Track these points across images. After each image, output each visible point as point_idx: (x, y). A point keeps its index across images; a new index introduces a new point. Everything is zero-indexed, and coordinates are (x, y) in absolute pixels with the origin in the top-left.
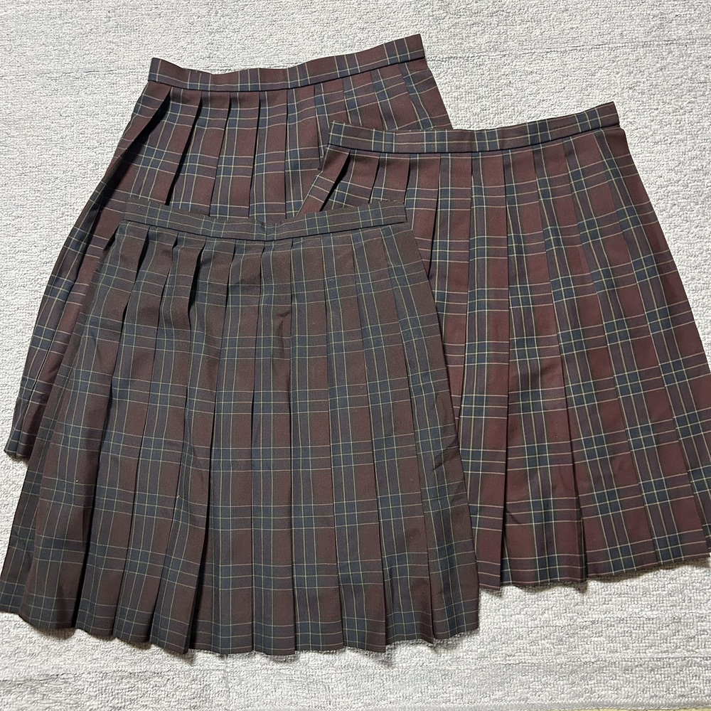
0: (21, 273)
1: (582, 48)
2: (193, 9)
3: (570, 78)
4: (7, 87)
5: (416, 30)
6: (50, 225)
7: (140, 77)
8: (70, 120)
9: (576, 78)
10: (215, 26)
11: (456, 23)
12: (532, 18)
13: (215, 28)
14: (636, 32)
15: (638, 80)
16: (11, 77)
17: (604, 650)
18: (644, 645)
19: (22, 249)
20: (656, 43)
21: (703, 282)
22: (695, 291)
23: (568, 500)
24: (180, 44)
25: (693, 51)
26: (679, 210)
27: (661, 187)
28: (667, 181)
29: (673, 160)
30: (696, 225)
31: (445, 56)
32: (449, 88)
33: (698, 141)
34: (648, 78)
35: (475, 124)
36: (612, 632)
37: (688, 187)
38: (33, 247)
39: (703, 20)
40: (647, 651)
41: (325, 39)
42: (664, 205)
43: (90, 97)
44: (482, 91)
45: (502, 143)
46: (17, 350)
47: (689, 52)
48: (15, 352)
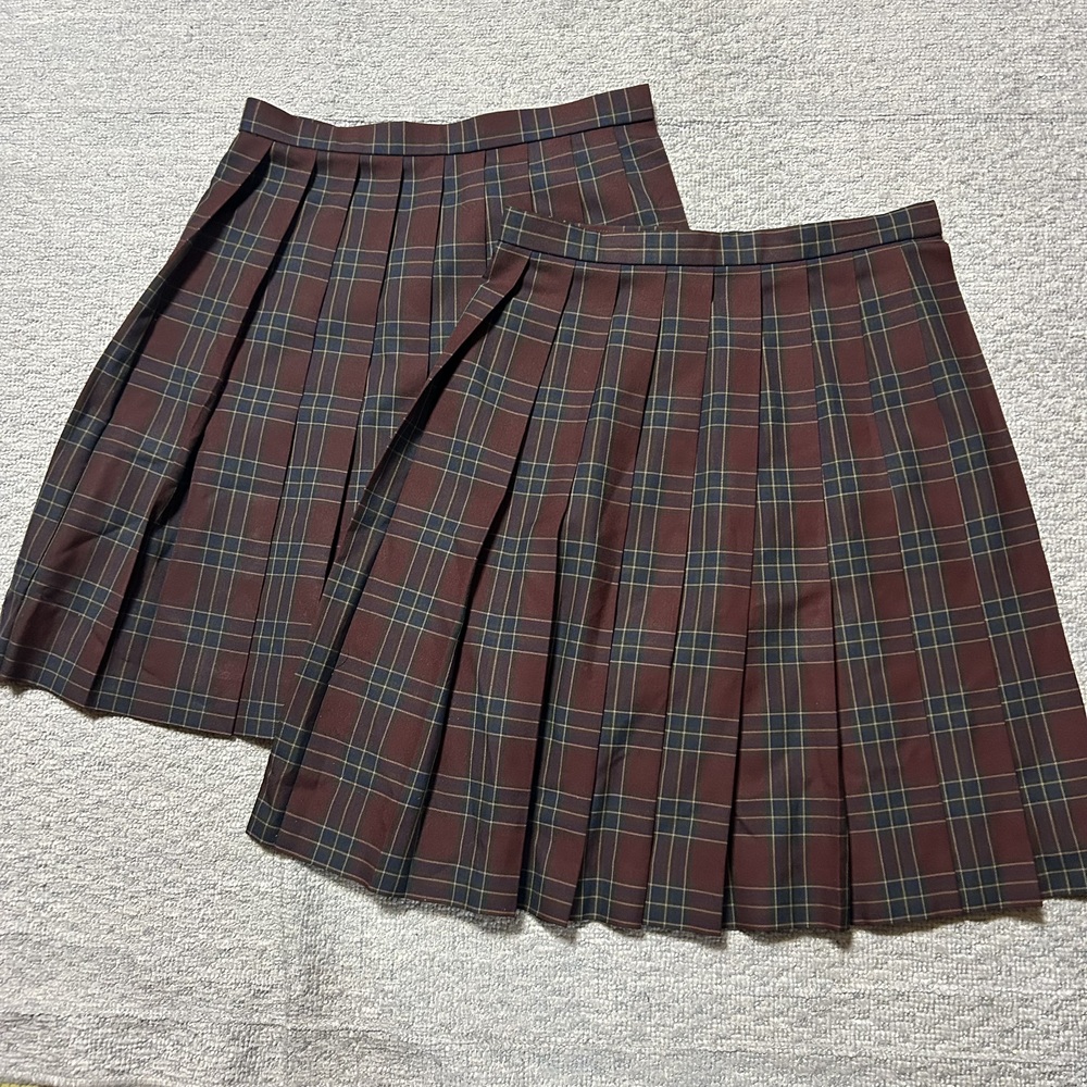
0: (29, 403)
1: (892, 118)
2: (316, 30)
3: (872, 162)
4: (33, 128)
5: (645, 78)
6: (79, 335)
7: (229, 125)
8: (121, 183)
9: (881, 162)
10: (346, 56)
11: (705, 71)
12: (819, 70)
13: (346, 59)
14: (976, 98)
15: (977, 170)
16: (40, 115)
17: (870, 1040)
18: (933, 1036)
19: (34, 368)
20: (1005, 117)
21: (1057, 481)
22: (1045, 494)
23: (830, 802)
24: (291, 81)
25: (1062, 132)
26: (1026, 370)
27: (1000, 333)
28: (1011, 325)
29: (1022, 293)
30: (1051, 394)
31: (685, 119)
32: (688, 168)
33: (1061, 267)
34: (990, 168)
35: (724, 222)
36: (885, 1012)
37: (1042, 335)
38: (51, 367)
39: (1080, 86)
40: (937, 1047)
41: (508, 84)
42: (1003, 361)
43: (154, 150)
44: (736, 173)
45: (761, 254)
46: (15, 518)
47: (1056, 133)
48: (11, 522)
